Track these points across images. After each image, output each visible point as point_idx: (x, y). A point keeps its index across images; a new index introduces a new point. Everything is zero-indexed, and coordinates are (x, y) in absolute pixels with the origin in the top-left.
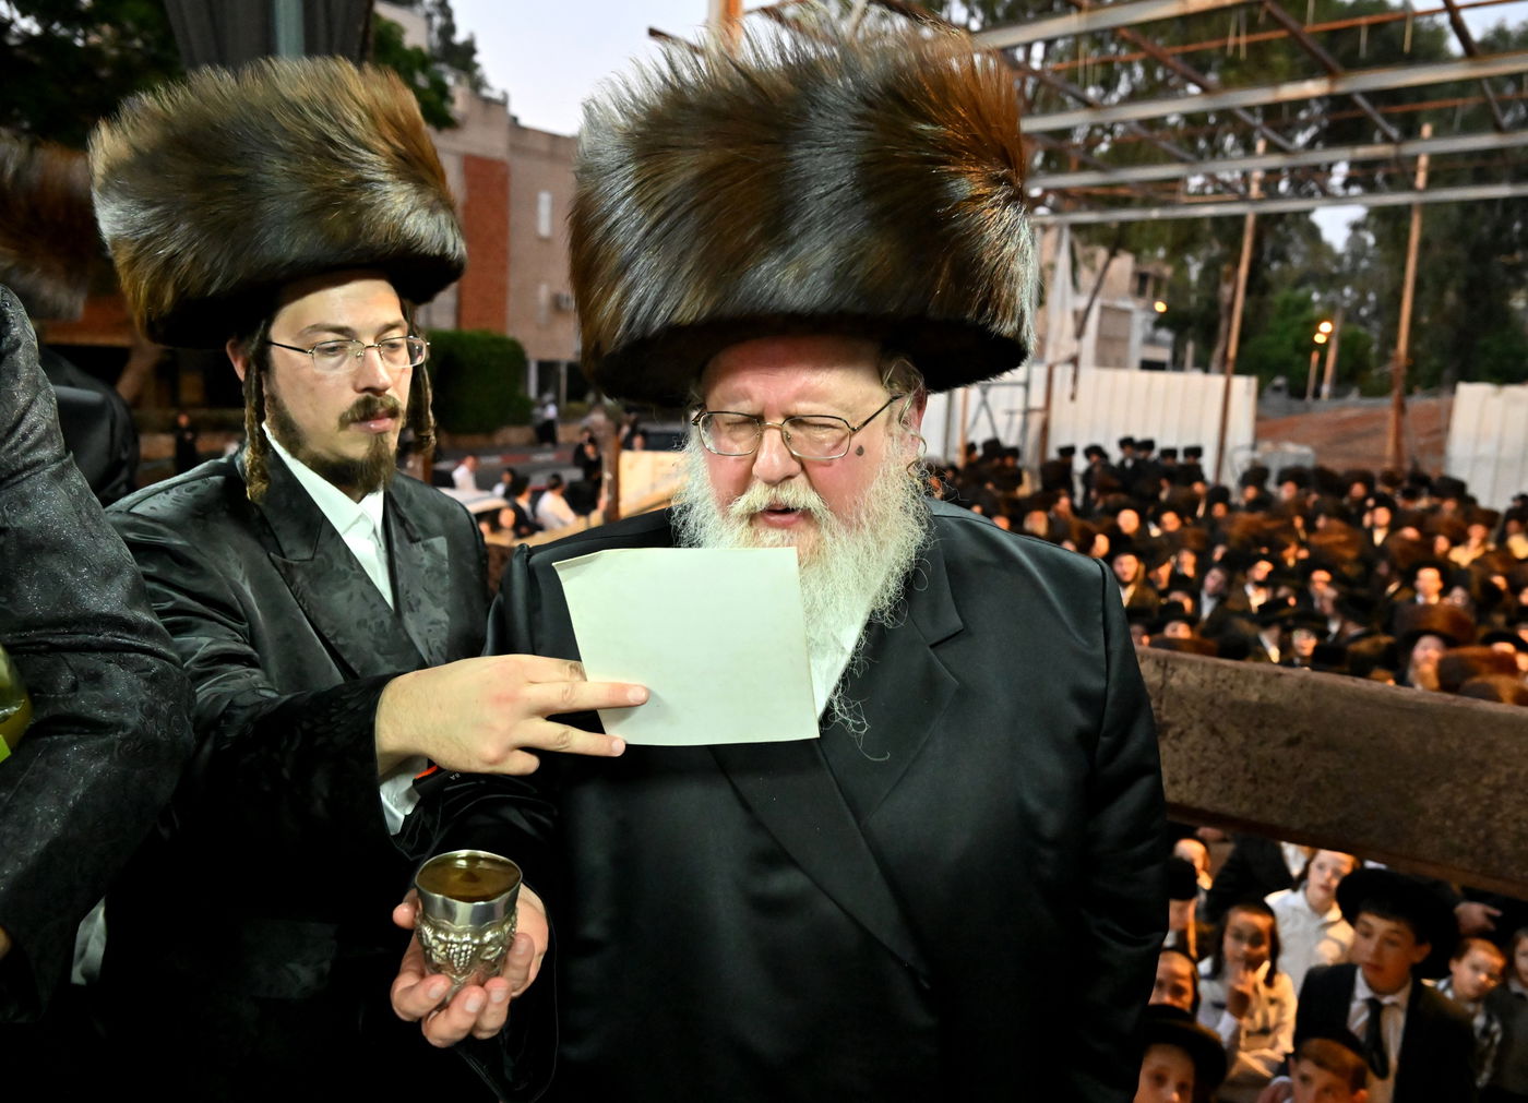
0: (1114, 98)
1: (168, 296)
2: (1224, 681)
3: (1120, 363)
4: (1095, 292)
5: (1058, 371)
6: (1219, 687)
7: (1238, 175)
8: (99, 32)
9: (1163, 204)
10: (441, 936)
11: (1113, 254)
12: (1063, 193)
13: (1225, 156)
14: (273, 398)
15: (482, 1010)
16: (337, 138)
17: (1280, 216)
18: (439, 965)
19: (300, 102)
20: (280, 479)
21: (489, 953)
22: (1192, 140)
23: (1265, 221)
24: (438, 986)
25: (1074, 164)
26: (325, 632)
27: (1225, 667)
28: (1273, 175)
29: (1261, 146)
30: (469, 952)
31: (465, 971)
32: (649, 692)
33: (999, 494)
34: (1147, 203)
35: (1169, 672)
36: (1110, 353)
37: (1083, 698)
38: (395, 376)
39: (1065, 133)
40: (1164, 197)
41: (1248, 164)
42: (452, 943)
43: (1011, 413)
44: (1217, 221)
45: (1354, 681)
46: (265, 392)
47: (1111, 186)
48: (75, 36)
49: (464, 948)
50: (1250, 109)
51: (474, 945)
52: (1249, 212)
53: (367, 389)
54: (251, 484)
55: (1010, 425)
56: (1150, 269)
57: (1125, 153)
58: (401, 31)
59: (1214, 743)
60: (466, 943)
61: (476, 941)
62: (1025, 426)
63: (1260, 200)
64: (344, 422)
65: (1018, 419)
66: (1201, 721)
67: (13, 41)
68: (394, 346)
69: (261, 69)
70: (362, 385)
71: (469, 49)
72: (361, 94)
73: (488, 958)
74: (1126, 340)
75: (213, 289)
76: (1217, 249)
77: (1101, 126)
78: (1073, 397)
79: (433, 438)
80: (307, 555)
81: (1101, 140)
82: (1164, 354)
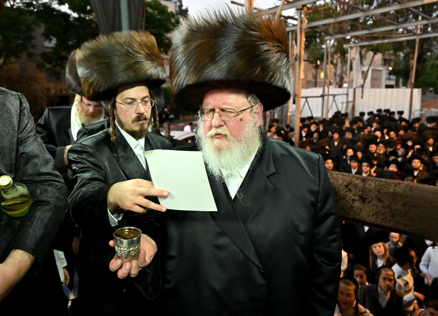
0: (373, 7)
1: (91, 91)
2: (382, 186)
3: (379, 86)
4: (370, 65)
5: (357, 90)
6: (381, 187)
7: (414, 27)
8: (92, 15)
9: (389, 38)
10: (119, 248)
11: (375, 54)
12: (357, 37)
13: (410, 22)
14: (117, 115)
15: (131, 269)
16: (131, 51)
17: (429, 39)
18: (119, 256)
19: (122, 43)
20: (119, 135)
21: (132, 254)
22: (397, 18)
23: (422, 41)
24: (119, 262)
25: (360, 28)
26: (127, 174)
27: (383, 181)
28: (426, 26)
29: (420, 18)
30: (126, 253)
31: (126, 258)
32: (169, 193)
33: (337, 127)
34: (384, 38)
35: (365, 183)
36: (375, 84)
37: (312, 192)
38: (146, 110)
39: (357, 20)
40: (389, 36)
41: (417, 23)
42: (122, 250)
43: (343, 103)
44: (408, 41)
45: (424, 185)
46: (115, 113)
47: (372, 34)
48: (86, 17)
49: (125, 252)
50: (416, 7)
51: (128, 251)
52: (417, 38)
53: (138, 113)
54: (112, 137)
55: (342, 106)
56: (387, 57)
57: (377, 24)
58: (167, 7)
59: (380, 204)
60: (125, 250)
61: (128, 250)
62: (347, 107)
63: (420, 34)
64: (133, 122)
65: (345, 104)
66: (376, 198)
67: (71, 19)
68: (146, 102)
69: (113, 35)
70: (137, 112)
71: (186, 11)
72: (138, 39)
73: (132, 255)
74: (380, 79)
75: (101, 90)
76: (407, 50)
77: (368, 16)
78: (362, 97)
79: (158, 124)
80: (124, 154)
81: (369, 20)
82: (393, 83)
